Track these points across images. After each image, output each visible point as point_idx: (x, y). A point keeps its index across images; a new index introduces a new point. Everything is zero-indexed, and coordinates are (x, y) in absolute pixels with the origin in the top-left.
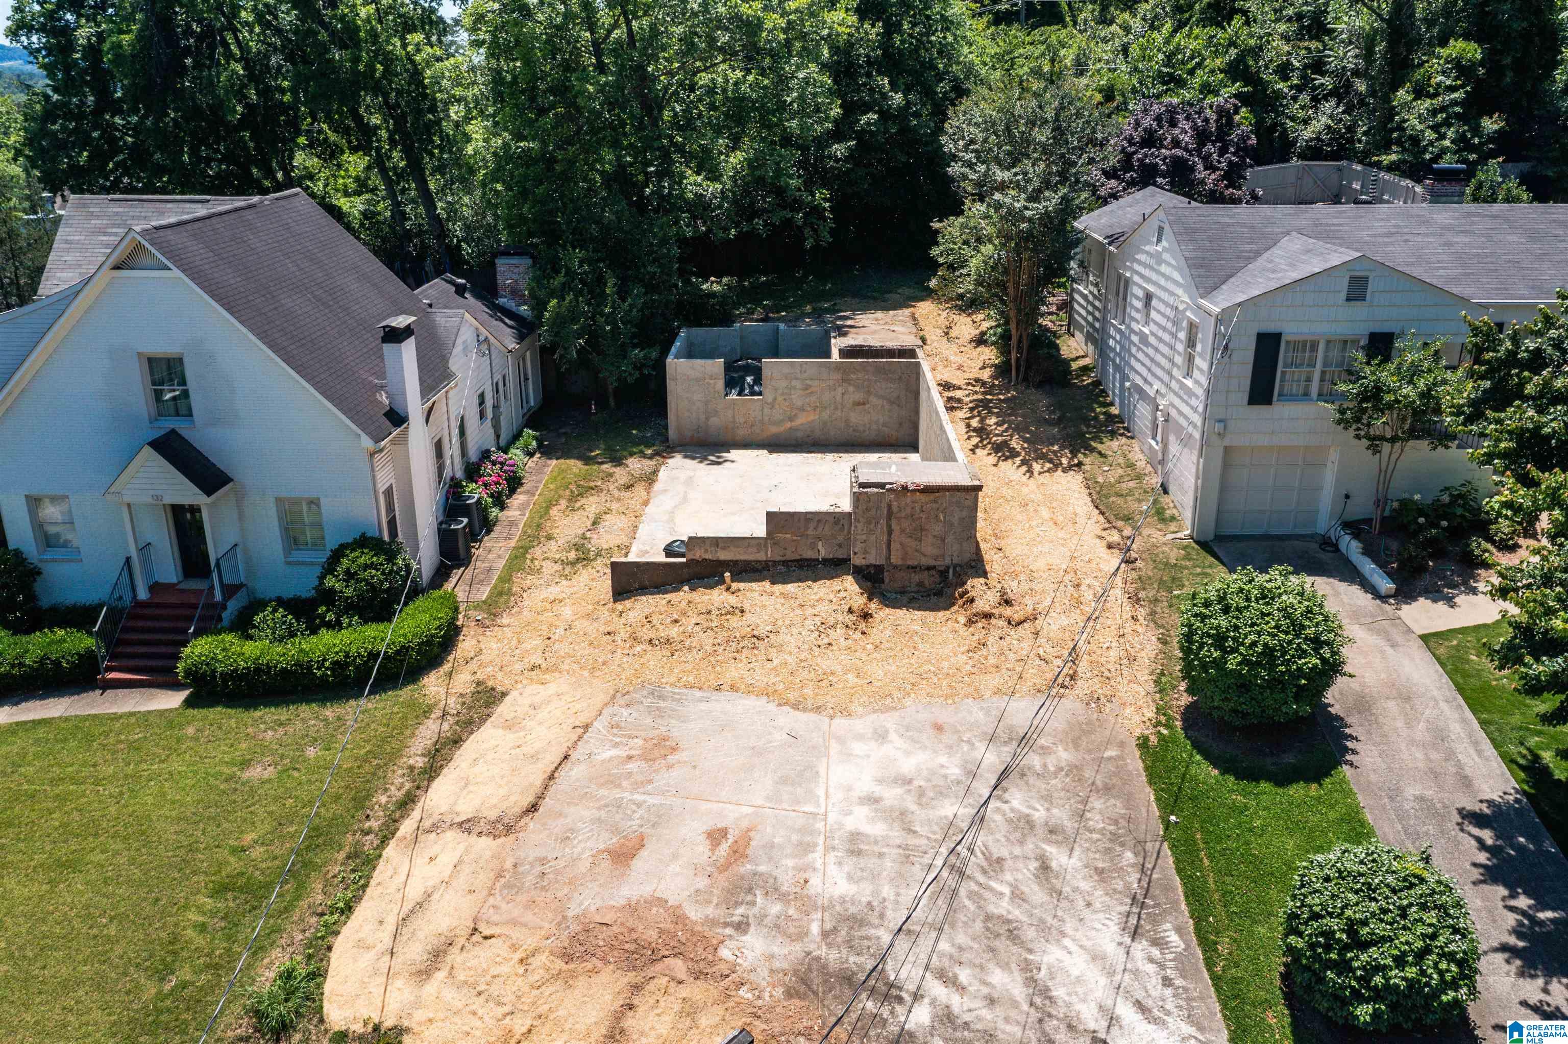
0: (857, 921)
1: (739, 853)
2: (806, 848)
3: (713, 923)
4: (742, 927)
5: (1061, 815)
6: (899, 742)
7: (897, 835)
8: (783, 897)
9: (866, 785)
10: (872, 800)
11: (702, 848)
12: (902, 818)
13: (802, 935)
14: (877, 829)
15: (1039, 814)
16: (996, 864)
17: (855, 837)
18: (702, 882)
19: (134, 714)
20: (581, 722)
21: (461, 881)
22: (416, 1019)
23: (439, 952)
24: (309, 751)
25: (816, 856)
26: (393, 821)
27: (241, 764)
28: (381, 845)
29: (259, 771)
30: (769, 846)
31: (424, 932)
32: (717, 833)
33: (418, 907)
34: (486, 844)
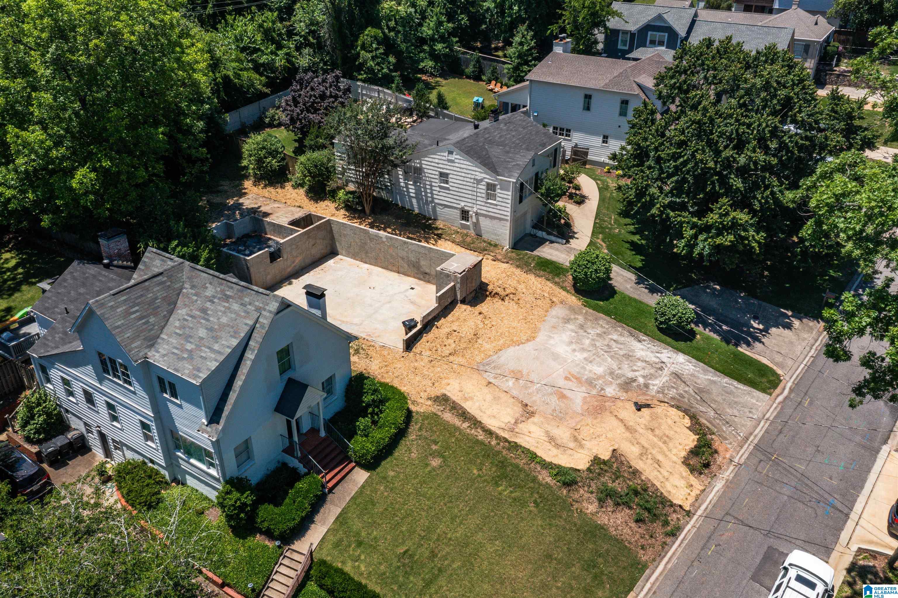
0: (612, 373)
1: (577, 378)
3: (598, 393)
4: (603, 389)
5: (600, 329)
7: (589, 353)
8: (598, 379)
9: (568, 349)
11: (570, 383)
13: (611, 383)
14: (585, 355)
15: (598, 332)
16: (609, 346)
17: (585, 359)
18: (584, 388)
19: (363, 487)
20: (485, 383)
21: (549, 428)
22: (595, 451)
23: (576, 439)
24: (434, 447)
25: (587, 368)
26: (498, 437)
27: (427, 465)
28: (509, 442)
29: (435, 462)
30: (579, 373)
31: (565, 441)
32: (566, 378)
33: (552, 439)
34: (536, 419)
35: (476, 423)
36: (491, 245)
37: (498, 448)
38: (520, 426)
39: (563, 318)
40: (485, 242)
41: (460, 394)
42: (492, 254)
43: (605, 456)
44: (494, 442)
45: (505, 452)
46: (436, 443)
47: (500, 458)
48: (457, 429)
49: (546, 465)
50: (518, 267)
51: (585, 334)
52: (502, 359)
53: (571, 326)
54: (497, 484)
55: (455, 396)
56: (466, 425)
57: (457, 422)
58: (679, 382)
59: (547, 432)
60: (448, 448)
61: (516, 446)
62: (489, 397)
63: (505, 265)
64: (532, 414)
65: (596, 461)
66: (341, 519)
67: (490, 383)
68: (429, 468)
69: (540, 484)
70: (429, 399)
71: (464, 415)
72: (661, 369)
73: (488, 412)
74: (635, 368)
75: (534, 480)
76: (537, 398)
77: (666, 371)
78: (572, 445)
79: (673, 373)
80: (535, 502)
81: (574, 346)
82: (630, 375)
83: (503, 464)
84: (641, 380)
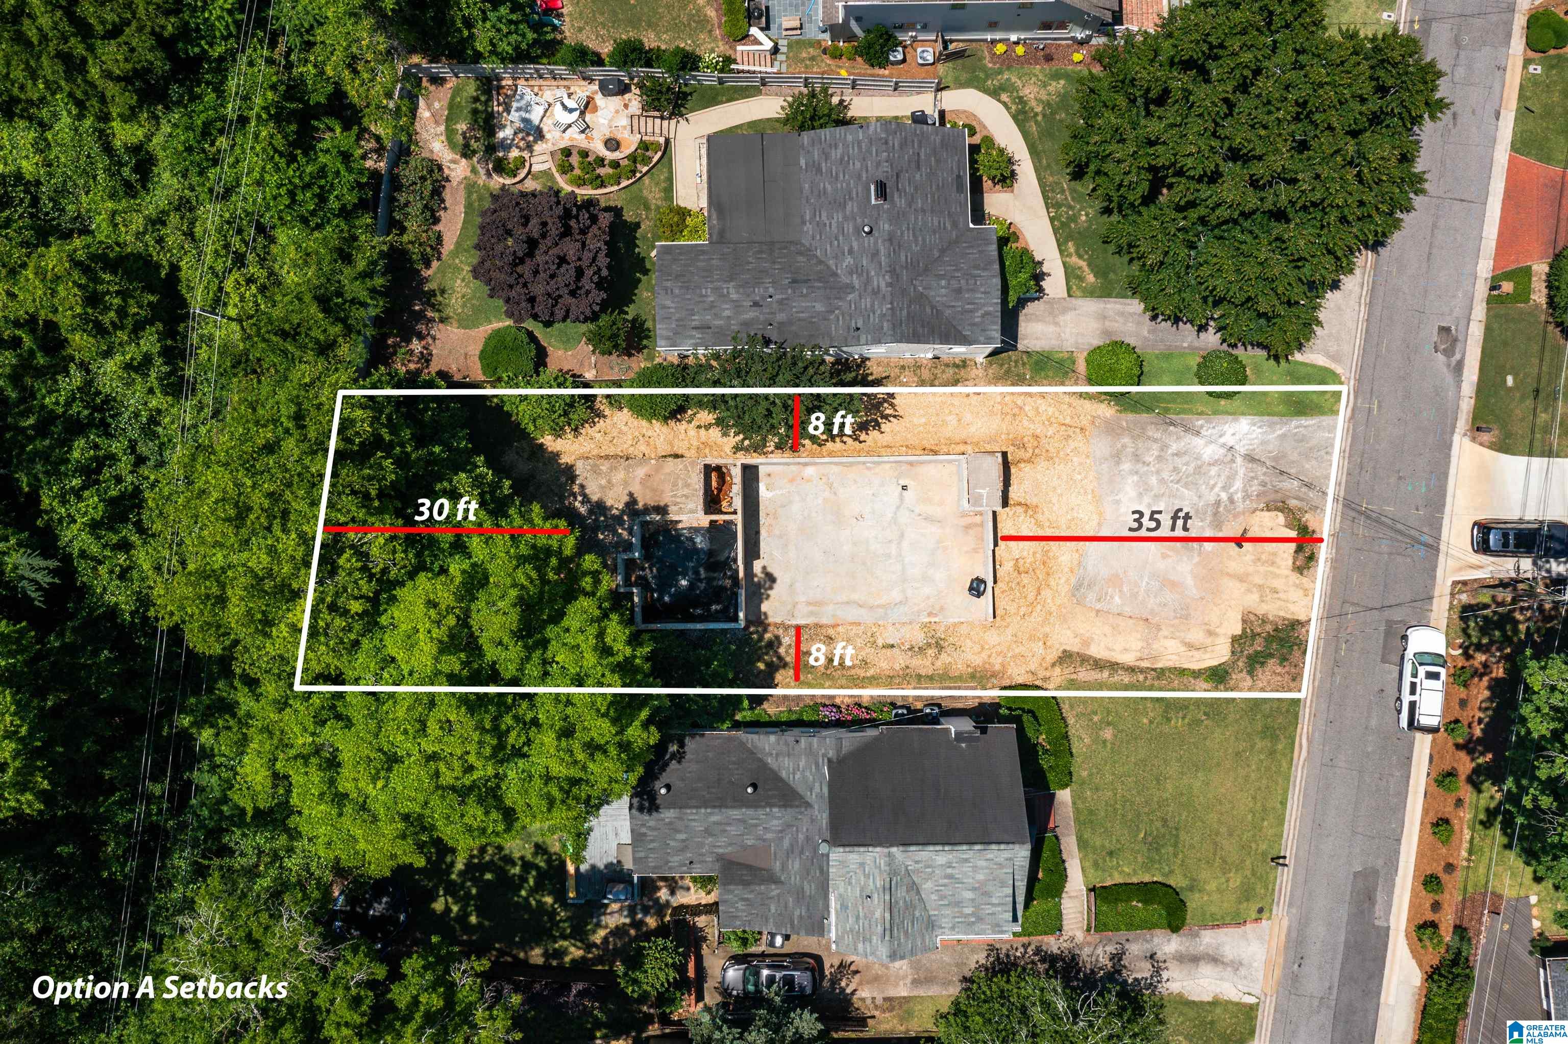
0: (1197, 511)
1: (1173, 548)
3: (1200, 554)
4: (1202, 545)
5: (1155, 446)
6: (1120, 496)
7: (1165, 499)
9: (1143, 507)
10: (1150, 505)
11: (1170, 560)
12: (1157, 497)
14: (1162, 504)
15: (1156, 453)
16: (1175, 469)
17: (1166, 512)
18: (1185, 558)
19: (1074, 803)
20: (1093, 614)
21: (1182, 635)
22: (1230, 633)
23: (1210, 633)
24: (1096, 718)
26: (1142, 671)
27: (1105, 742)
28: (1154, 670)
29: (1108, 734)
31: (1201, 640)
32: (1165, 556)
33: (1190, 646)
34: (1165, 632)
35: (1114, 666)
38: (1155, 645)
39: (1112, 456)
41: (1078, 640)
42: (971, 383)
43: (1238, 629)
46: (1096, 713)
49: (1197, 673)
51: (1146, 469)
52: (1090, 568)
53: (1126, 466)
54: (1169, 720)
55: (1074, 646)
56: (1106, 674)
57: (1096, 676)
58: (1255, 465)
59: (1181, 640)
60: (1109, 712)
61: (1161, 672)
62: (1107, 629)
63: (997, 396)
64: (1158, 626)
65: (1235, 640)
66: (1083, 844)
67: (1098, 611)
68: (1108, 745)
70: (1054, 664)
71: (1097, 664)
72: (1233, 459)
73: (1117, 647)
74: (1211, 482)
76: (1152, 603)
77: (1239, 460)
78: (1209, 641)
79: (1245, 456)
80: (1205, 714)
81: (1147, 499)
82: (1212, 499)
84: (1224, 496)
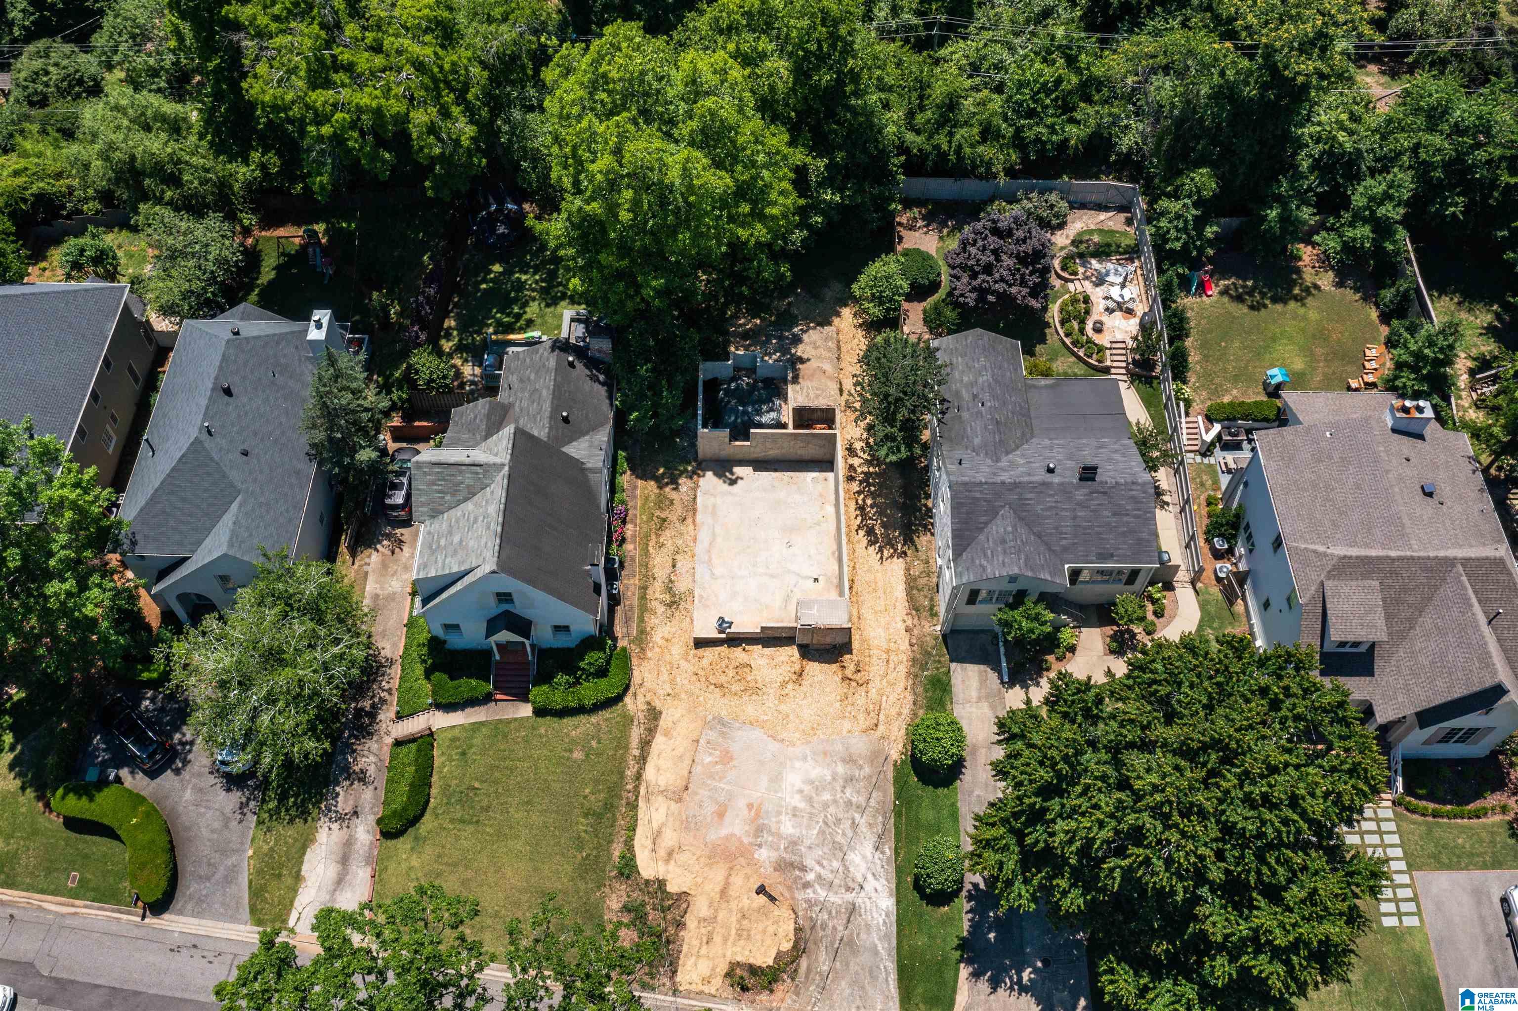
0: (795, 843)
1: (758, 815)
2: (779, 813)
3: (751, 844)
4: (760, 846)
5: (862, 800)
6: (810, 761)
7: (808, 808)
8: (772, 834)
9: (799, 784)
10: (801, 791)
11: (746, 812)
12: (810, 800)
13: (778, 849)
14: (802, 805)
15: (854, 800)
16: (838, 821)
17: (795, 809)
18: (747, 828)
19: (516, 719)
20: (695, 737)
21: (670, 824)
22: (669, 877)
23: (670, 854)
24: (593, 743)
25: (783, 818)
27: (571, 751)
28: (637, 799)
29: (578, 755)
30: (767, 812)
31: (663, 845)
32: (750, 806)
33: (659, 833)
34: (674, 806)
35: (643, 759)
36: (931, 609)
37: (624, 794)
38: (660, 798)
39: (850, 755)
40: (932, 599)
41: (670, 725)
42: (916, 621)
43: (672, 888)
44: (629, 787)
45: (624, 802)
46: (599, 742)
47: (615, 802)
48: (627, 748)
49: (629, 844)
50: (914, 660)
51: (839, 789)
52: (740, 733)
53: (841, 769)
54: (586, 816)
55: (664, 723)
56: (636, 752)
57: (634, 741)
58: (845, 917)
59: (663, 825)
60: (600, 754)
61: (633, 806)
63: (905, 646)
64: (680, 800)
65: (661, 884)
67: (697, 741)
68: (566, 755)
69: (608, 850)
70: (649, 703)
71: (646, 744)
72: (848, 889)
73: (661, 762)
74: (825, 863)
75: (610, 842)
77: (850, 897)
79: (854, 905)
80: (588, 855)
81: (807, 788)
82: (809, 862)
83: (609, 807)
